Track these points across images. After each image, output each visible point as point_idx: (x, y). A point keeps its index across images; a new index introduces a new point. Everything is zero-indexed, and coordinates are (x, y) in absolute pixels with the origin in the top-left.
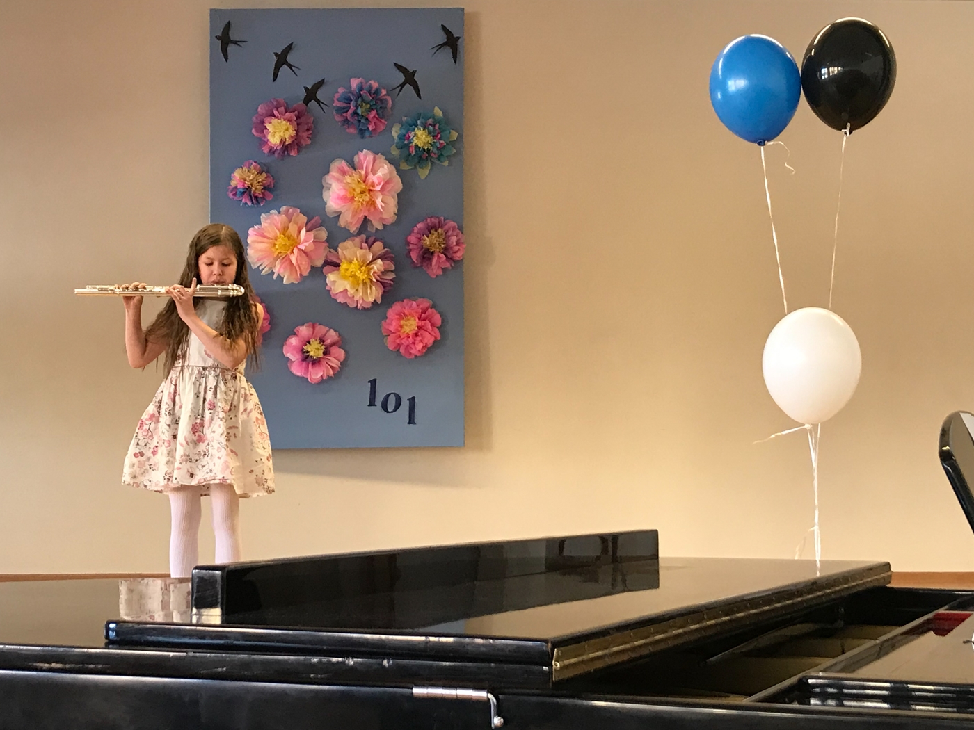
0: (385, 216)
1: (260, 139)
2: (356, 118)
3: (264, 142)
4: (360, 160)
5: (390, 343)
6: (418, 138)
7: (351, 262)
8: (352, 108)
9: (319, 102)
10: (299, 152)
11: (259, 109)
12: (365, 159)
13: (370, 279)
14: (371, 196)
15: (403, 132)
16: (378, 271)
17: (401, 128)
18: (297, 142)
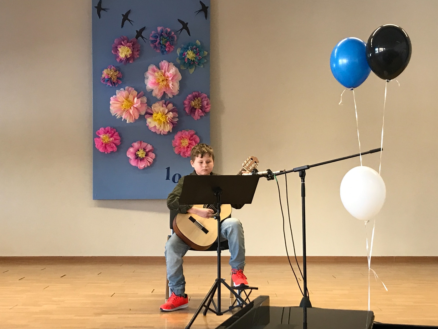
0: (173, 92)
1: (116, 55)
2: (160, 45)
4: (162, 65)
5: (176, 150)
6: (189, 55)
7: (158, 113)
9: (143, 37)
11: (115, 41)
12: (164, 65)
13: (167, 121)
14: (167, 82)
15: (182, 52)
16: (170, 117)
17: (181, 50)
18: (133, 57)
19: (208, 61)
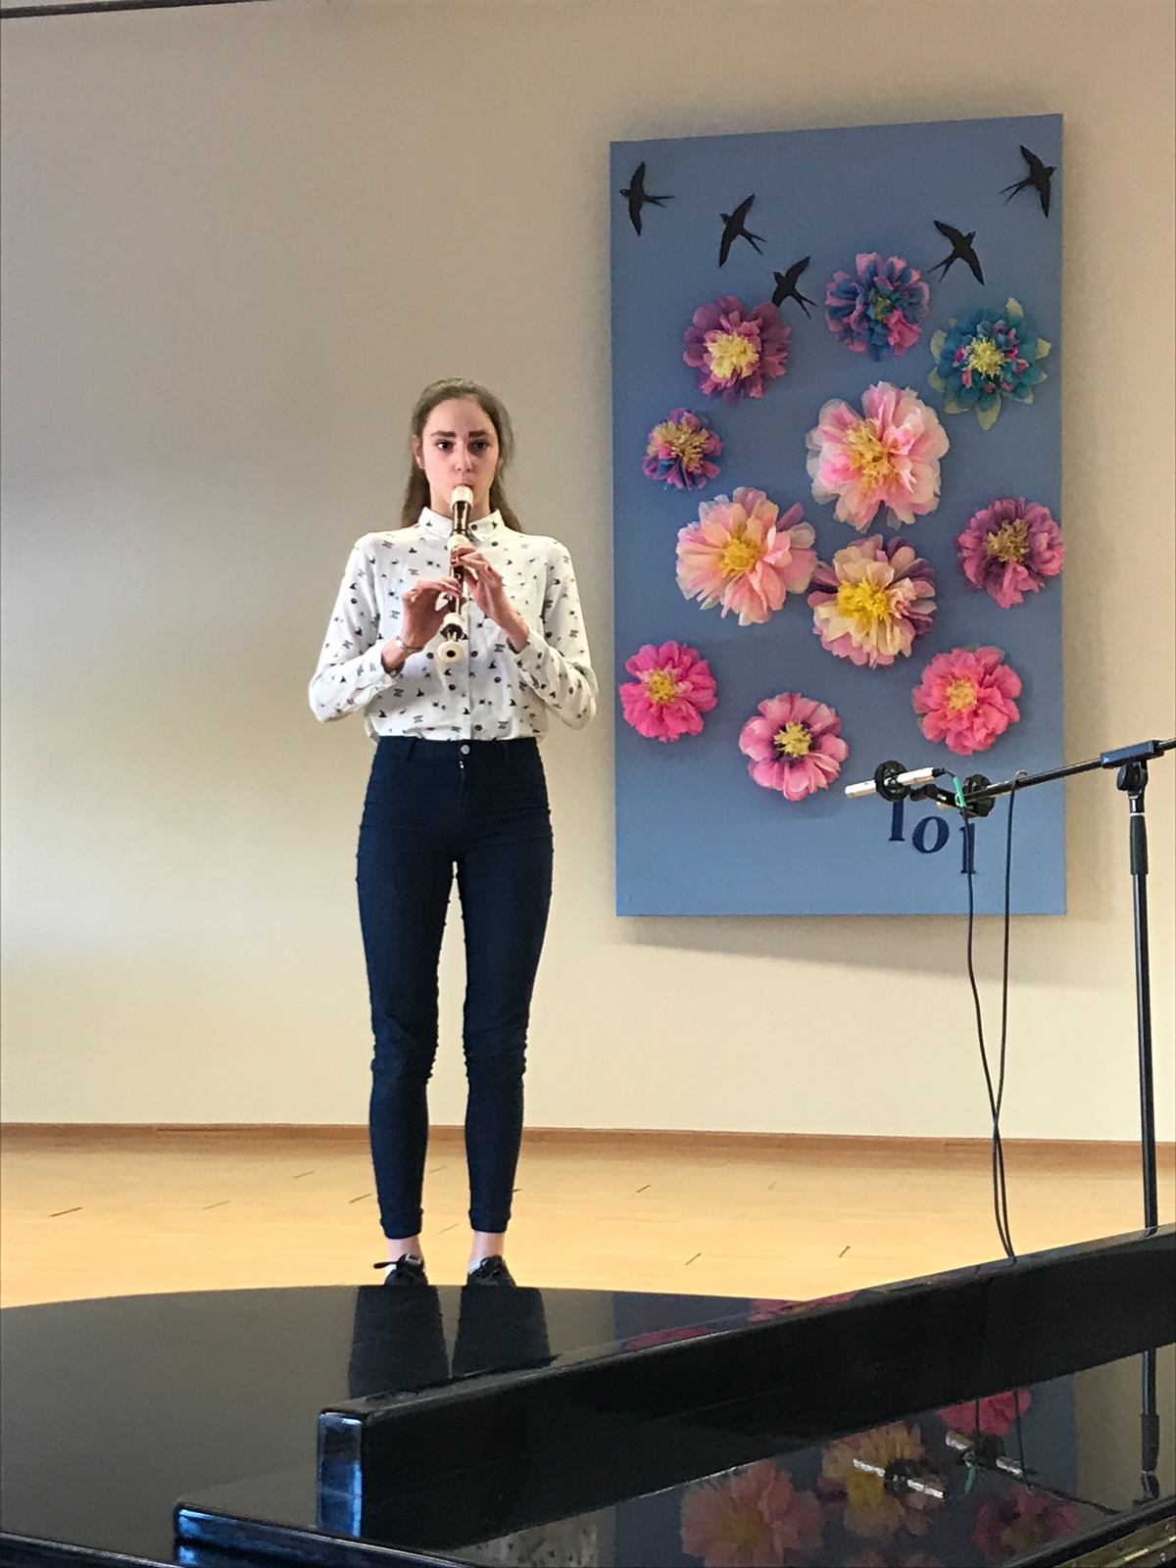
0: (916, 500)
1: (697, 368)
2: (867, 325)
3: (702, 374)
4: (872, 402)
5: (927, 727)
6: (977, 356)
7: (856, 585)
8: (859, 307)
9: (799, 298)
10: (764, 391)
11: (695, 318)
12: (881, 399)
13: (892, 615)
14: (892, 465)
15: (951, 345)
16: (905, 599)
17: (946, 339)
18: (761, 374)
19: (1055, 378)
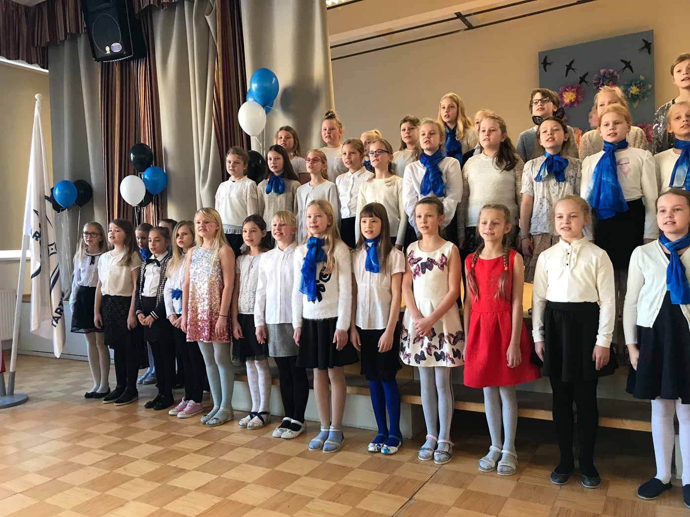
6: (632, 90)
8: (601, 82)
9: (586, 82)
10: (578, 104)
11: (561, 90)
18: (577, 100)
19: (653, 94)
